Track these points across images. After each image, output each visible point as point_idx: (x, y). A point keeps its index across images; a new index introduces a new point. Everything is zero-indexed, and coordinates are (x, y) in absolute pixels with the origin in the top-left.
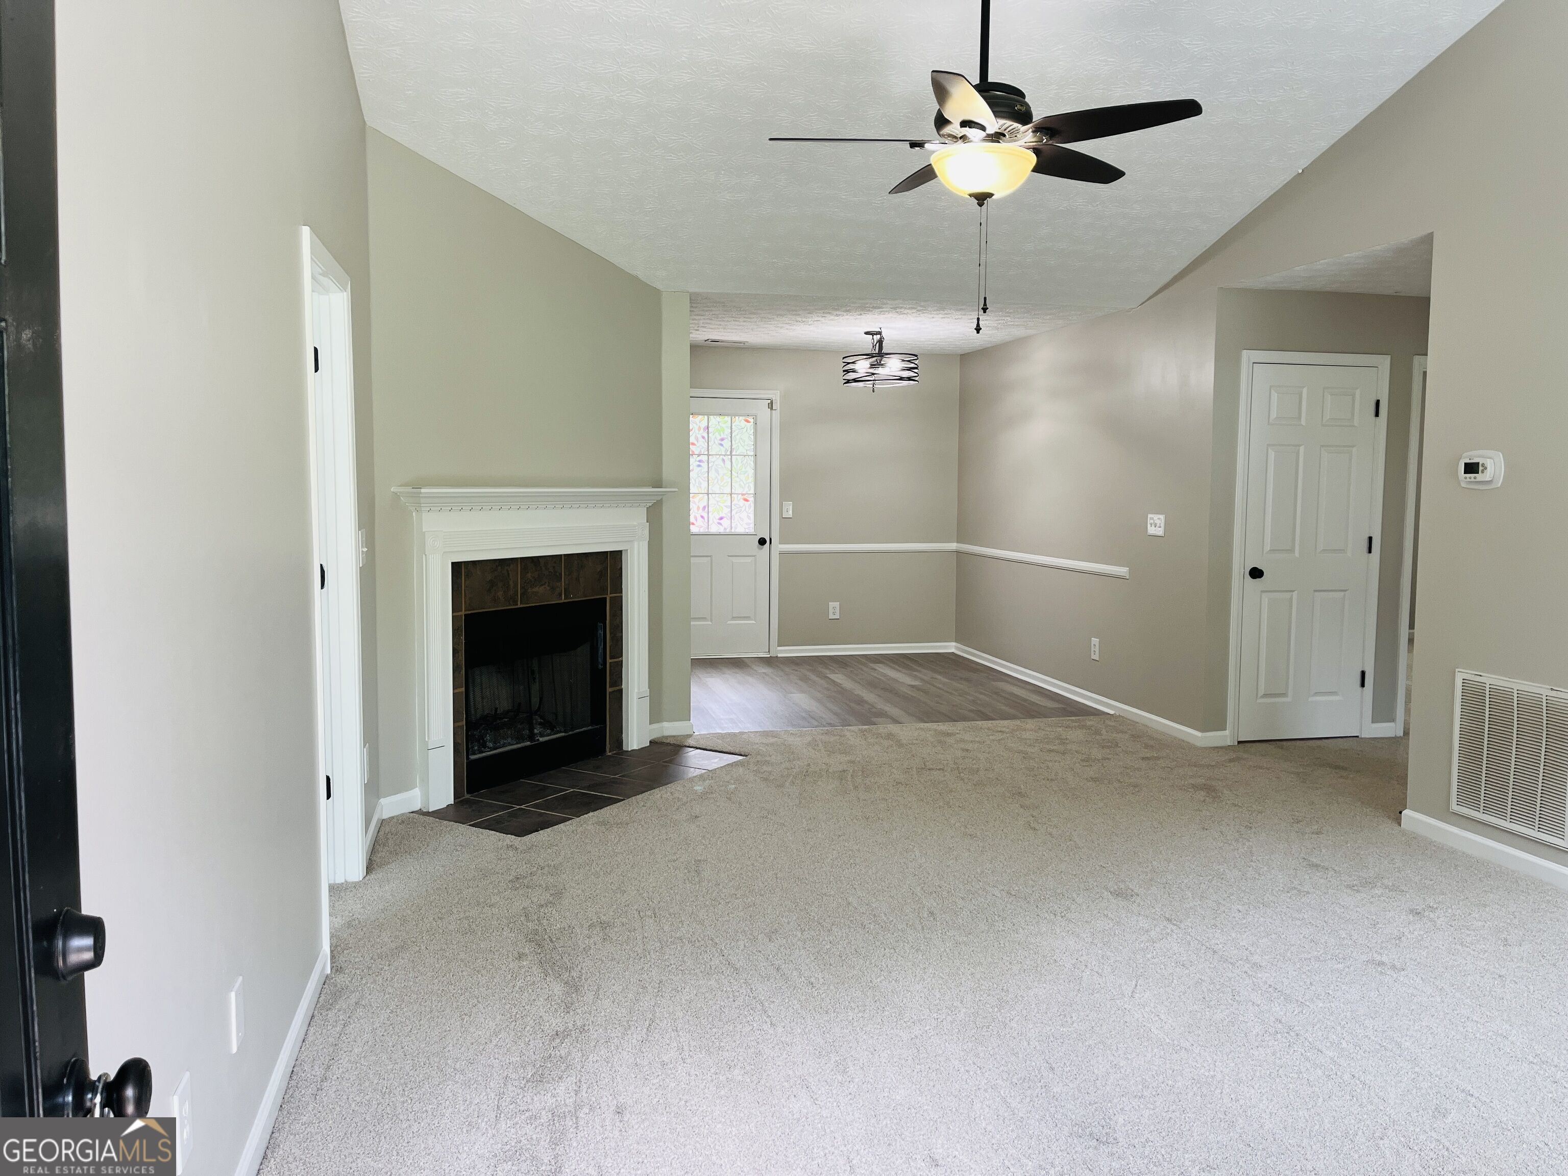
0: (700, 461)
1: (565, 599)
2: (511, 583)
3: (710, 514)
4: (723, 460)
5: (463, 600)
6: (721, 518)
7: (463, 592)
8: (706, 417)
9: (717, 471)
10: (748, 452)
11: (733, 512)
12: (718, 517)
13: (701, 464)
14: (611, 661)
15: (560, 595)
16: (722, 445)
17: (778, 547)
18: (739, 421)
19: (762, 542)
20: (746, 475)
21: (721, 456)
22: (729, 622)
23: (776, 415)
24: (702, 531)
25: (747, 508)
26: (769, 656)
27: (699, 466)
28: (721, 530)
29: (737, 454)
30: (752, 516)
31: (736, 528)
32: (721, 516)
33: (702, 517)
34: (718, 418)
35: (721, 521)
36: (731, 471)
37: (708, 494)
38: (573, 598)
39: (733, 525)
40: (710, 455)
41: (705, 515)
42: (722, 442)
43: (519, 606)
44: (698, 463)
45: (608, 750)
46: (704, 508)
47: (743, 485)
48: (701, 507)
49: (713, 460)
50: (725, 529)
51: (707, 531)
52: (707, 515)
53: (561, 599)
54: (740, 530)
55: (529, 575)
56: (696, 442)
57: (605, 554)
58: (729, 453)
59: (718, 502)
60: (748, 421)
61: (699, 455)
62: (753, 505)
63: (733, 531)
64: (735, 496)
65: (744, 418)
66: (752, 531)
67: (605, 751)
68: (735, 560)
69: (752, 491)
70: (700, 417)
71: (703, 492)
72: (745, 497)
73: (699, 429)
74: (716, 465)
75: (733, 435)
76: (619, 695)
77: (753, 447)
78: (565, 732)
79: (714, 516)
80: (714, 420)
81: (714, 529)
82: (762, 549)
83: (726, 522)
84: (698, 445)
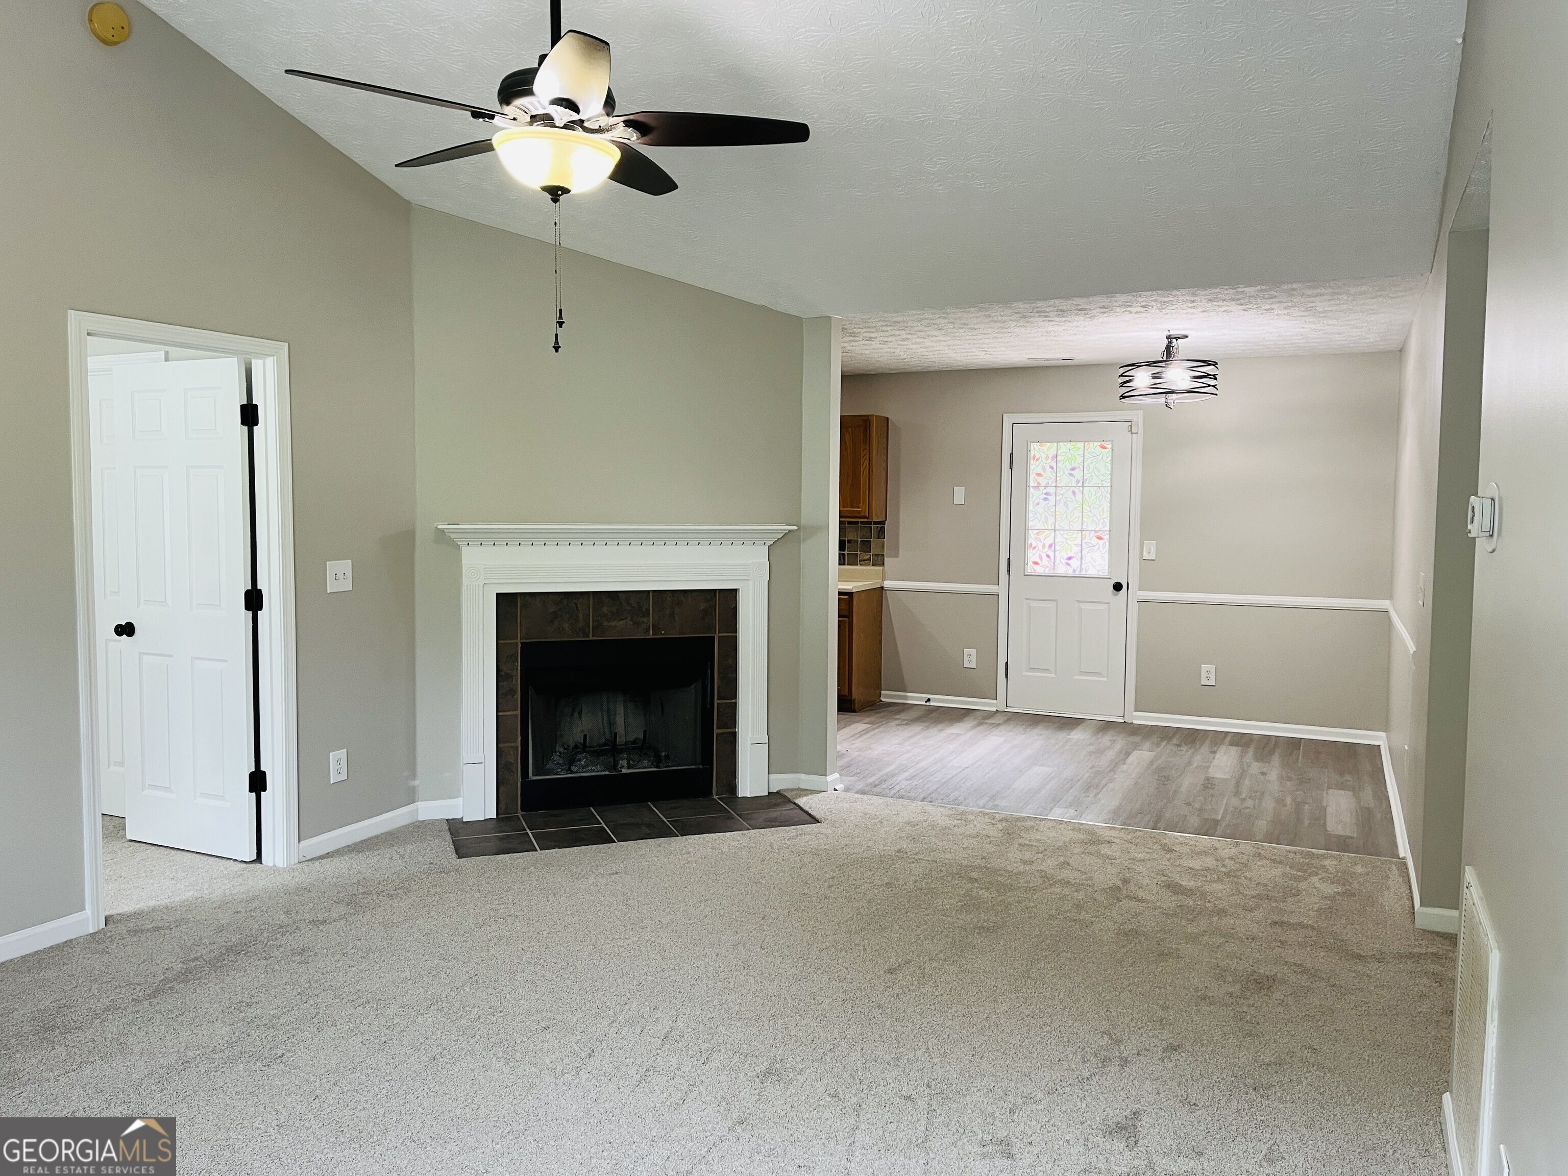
0: (1047, 494)
1: (653, 635)
2: (581, 616)
3: (1057, 553)
4: (1074, 493)
5: (519, 629)
6: (1070, 558)
7: (519, 621)
8: (1055, 444)
9: (1066, 505)
10: (1103, 483)
11: (1084, 552)
12: (1066, 556)
13: (1048, 497)
14: (719, 701)
15: (647, 630)
16: (1072, 475)
17: (1136, 593)
18: (1094, 447)
19: (1118, 587)
20: (1101, 509)
21: (1072, 488)
22: (1076, 677)
23: (1138, 440)
24: (1047, 572)
25: (1101, 547)
26: (1123, 721)
27: (1045, 499)
28: (1070, 572)
29: (1090, 485)
30: (1106, 556)
31: (1086, 571)
32: (1069, 555)
33: (1048, 556)
34: (1069, 445)
35: (1070, 562)
36: (1082, 505)
37: (1055, 530)
38: (663, 634)
39: (1084, 566)
40: (1058, 487)
41: (1051, 554)
42: (1072, 472)
43: (591, 638)
44: (1044, 496)
45: (714, 793)
46: (1050, 546)
47: (1097, 521)
48: (1047, 545)
49: (1062, 492)
50: (1074, 571)
51: (1052, 572)
52: (1053, 553)
53: (649, 635)
54: (1092, 572)
55: (605, 610)
56: (1042, 473)
57: (714, 591)
58: (1080, 484)
59: (1066, 539)
60: (1104, 448)
61: (1046, 487)
62: (1107, 544)
63: (1083, 572)
64: (1087, 533)
65: (1100, 443)
66: (1105, 573)
67: (711, 793)
68: (1083, 606)
69: (1107, 528)
70: (1049, 444)
71: (1050, 528)
72: (1099, 534)
73: (1047, 458)
74: (1065, 498)
75: (1086, 464)
76: (733, 738)
77: (1109, 477)
78: (657, 767)
79: (1062, 555)
80: (1064, 447)
81: (1061, 570)
82: (1117, 595)
83: (1075, 563)
84: (1045, 476)
